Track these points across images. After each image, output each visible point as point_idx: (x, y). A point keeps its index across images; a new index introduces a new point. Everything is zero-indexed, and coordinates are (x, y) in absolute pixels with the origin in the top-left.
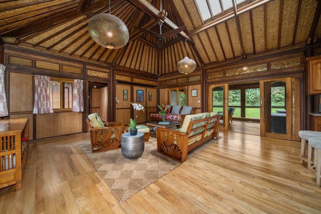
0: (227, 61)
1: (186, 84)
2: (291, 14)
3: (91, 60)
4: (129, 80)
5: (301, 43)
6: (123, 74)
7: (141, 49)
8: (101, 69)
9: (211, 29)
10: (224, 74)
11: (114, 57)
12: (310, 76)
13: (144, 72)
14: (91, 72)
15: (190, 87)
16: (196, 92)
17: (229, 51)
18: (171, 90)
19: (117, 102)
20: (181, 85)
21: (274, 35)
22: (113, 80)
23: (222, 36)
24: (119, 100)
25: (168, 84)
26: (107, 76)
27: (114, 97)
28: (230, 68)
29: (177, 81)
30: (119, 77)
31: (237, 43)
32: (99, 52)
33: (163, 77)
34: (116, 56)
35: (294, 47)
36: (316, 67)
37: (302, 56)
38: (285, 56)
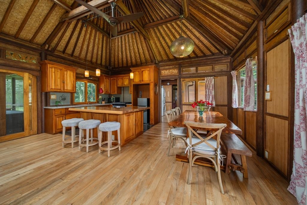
2: (40, 15)
5: (37, 44)
12: (48, 76)
21: (16, 21)
35: (32, 45)
36: (51, 70)
37: (38, 57)
38: (23, 50)
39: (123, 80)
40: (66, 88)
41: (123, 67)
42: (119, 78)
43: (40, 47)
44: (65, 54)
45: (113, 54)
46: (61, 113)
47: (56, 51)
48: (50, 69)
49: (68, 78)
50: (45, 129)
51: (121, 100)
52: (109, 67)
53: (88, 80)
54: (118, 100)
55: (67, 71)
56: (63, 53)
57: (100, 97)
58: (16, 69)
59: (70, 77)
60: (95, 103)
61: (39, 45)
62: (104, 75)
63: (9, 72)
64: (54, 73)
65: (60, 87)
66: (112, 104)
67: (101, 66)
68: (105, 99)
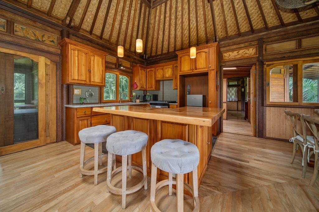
5: (57, 19)
12: (69, 61)
35: (49, 19)
36: (74, 53)
37: (59, 36)
38: (38, 24)
39: (163, 71)
40: (92, 80)
41: (162, 54)
42: (157, 68)
43: (61, 22)
44: (92, 35)
45: (151, 35)
46: (85, 114)
47: (81, 30)
48: (72, 52)
49: (96, 66)
50: (66, 136)
51: (160, 98)
52: (144, 55)
53: (120, 72)
54: (155, 97)
55: (94, 56)
56: (90, 33)
57: (134, 94)
58: (27, 50)
59: (98, 64)
60: (128, 101)
61: (59, 20)
62: (139, 66)
63: (19, 53)
64: (78, 57)
65: (85, 77)
66: (149, 103)
67: (135, 54)
68: (139, 96)
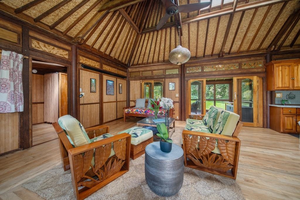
0: (205, 57)
1: (163, 76)
2: (269, 23)
3: (38, 23)
4: (98, 66)
5: (263, 49)
6: (90, 56)
7: (120, 27)
8: (57, 43)
9: (204, 21)
10: (202, 69)
11: (80, 29)
12: (274, 75)
13: (115, 59)
14: (39, 44)
15: (167, 80)
16: (174, 85)
17: (209, 48)
18: (145, 82)
19: (82, 95)
20: (156, 77)
21: (249, 39)
22: (76, 64)
23: (210, 31)
24: (84, 92)
25: (141, 75)
26: (66, 55)
27: (78, 88)
28: (208, 65)
29: (152, 73)
30: (84, 60)
31: (219, 41)
32: (58, 14)
33: (135, 68)
34: (84, 28)
35: (258, 52)
36: (278, 69)
37: (264, 60)
38: (252, 59)
40: (296, 85)
43: (265, 50)
44: (293, 46)
46: (291, 113)
47: (281, 48)
50: (270, 126)
55: (298, 66)
56: (290, 46)
64: (282, 71)
65: (288, 85)
